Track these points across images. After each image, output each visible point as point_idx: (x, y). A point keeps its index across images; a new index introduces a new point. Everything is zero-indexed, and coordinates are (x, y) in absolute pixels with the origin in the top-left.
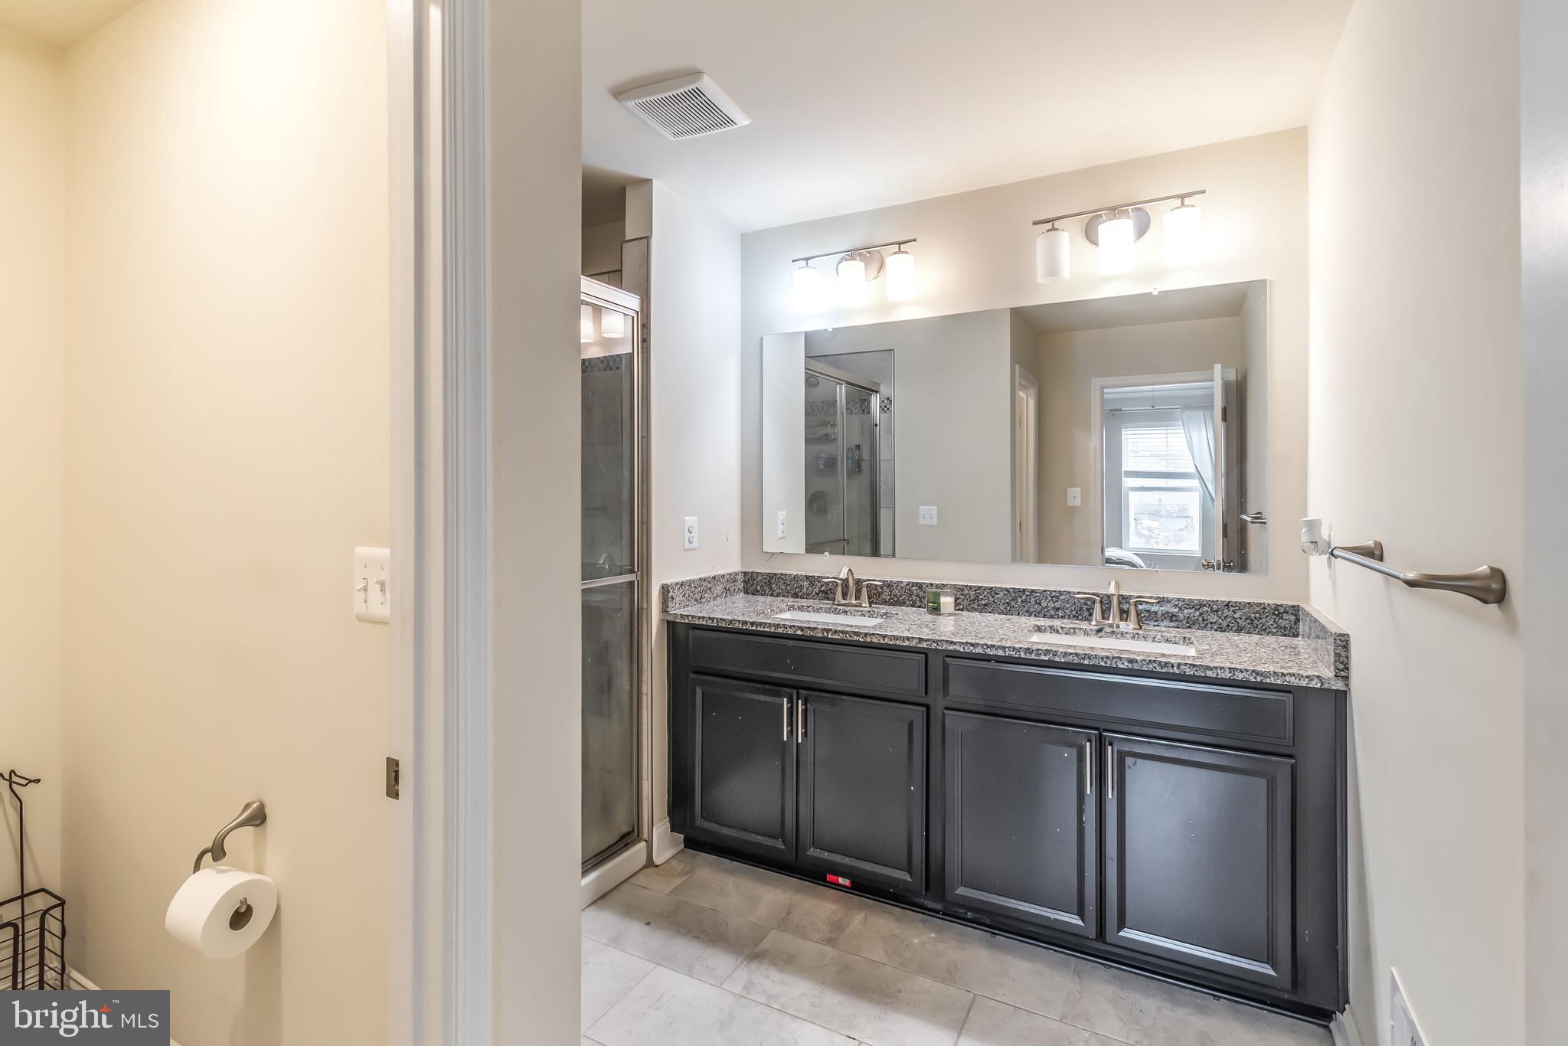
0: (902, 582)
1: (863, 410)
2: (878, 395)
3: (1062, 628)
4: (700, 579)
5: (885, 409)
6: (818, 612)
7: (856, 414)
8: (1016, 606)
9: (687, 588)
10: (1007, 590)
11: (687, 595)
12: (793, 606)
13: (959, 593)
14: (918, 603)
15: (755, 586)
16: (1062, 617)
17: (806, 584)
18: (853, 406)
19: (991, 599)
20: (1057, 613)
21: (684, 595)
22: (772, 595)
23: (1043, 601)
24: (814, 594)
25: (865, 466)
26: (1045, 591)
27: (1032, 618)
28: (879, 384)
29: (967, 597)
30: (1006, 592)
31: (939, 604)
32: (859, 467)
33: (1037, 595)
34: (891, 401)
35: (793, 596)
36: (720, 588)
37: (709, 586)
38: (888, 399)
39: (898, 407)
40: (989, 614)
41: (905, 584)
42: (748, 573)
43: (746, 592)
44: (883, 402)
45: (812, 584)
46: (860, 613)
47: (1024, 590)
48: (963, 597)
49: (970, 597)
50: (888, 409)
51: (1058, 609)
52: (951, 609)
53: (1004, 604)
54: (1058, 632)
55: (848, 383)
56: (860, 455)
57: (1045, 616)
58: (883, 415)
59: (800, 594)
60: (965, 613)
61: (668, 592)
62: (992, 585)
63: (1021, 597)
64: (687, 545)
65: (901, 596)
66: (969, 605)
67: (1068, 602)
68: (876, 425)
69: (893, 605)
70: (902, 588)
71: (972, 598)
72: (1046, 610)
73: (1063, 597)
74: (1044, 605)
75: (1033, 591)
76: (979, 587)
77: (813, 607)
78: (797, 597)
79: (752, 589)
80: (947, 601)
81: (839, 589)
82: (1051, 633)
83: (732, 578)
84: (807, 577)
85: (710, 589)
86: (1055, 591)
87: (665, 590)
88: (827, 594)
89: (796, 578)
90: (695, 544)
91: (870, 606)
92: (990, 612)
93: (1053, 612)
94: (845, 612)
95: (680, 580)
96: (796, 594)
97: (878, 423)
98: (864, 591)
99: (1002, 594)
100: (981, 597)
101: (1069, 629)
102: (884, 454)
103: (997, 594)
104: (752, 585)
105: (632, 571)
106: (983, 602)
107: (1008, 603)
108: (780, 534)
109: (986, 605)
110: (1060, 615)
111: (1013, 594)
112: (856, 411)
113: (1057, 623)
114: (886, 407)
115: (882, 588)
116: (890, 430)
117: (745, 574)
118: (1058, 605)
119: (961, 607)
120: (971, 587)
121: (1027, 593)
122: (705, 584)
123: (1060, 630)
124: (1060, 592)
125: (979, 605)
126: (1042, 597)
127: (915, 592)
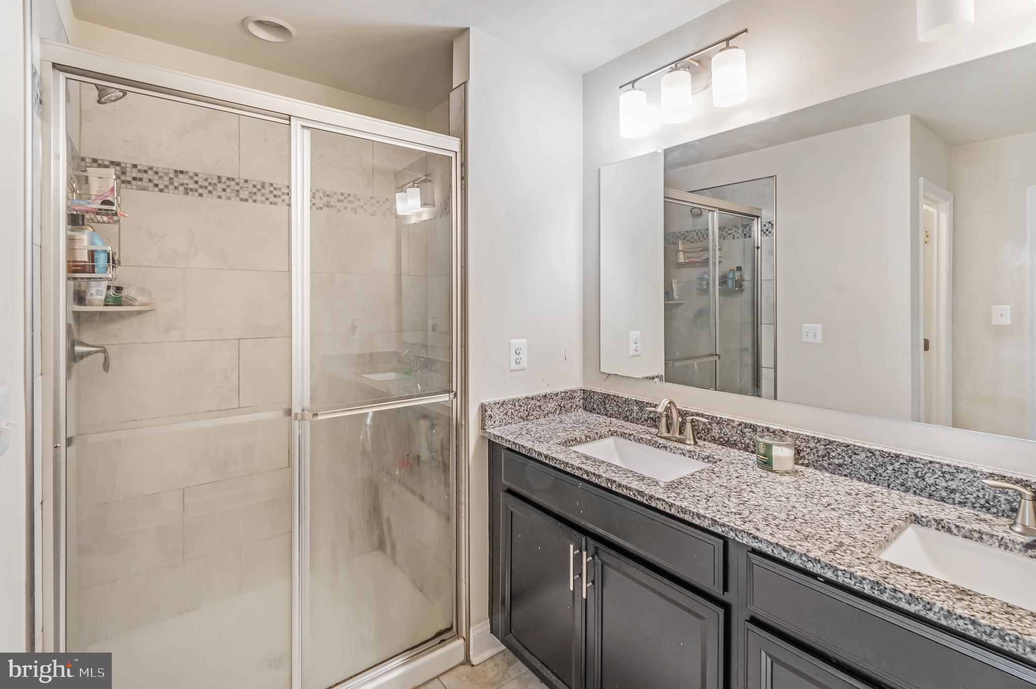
0: (733, 421)
1: (745, 235)
2: (759, 220)
3: (957, 526)
4: (527, 398)
5: (766, 232)
6: (639, 442)
7: (738, 238)
8: (884, 474)
9: (510, 406)
10: (870, 451)
11: (509, 413)
12: (616, 432)
13: (804, 444)
14: (752, 448)
15: (592, 404)
16: (960, 503)
17: (636, 408)
18: (736, 231)
19: (847, 459)
20: (952, 496)
21: (506, 414)
22: (606, 415)
23: (928, 475)
24: (643, 419)
25: (747, 285)
26: (931, 462)
27: (910, 496)
28: (761, 210)
29: (814, 451)
30: (869, 455)
31: (771, 458)
32: (741, 286)
33: (918, 465)
34: (772, 225)
35: (624, 419)
36: (552, 405)
37: (538, 404)
38: (770, 223)
39: (780, 230)
40: (844, 478)
41: (736, 423)
42: (587, 391)
43: (585, 409)
44: (765, 226)
45: (641, 409)
46: (681, 451)
47: (898, 456)
48: (808, 450)
49: (817, 451)
50: (770, 232)
51: (953, 491)
52: (790, 465)
53: (866, 469)
54: (949, 530)
55: (720, 209)
56: (741, 276)
57: (930, 496)
58: (765, 238)
59: (630, 418)
60: (810, 470)
61: (486, 411)
62: (848, 441)
63: (892, 464)
64: (514, 366)
65: (732, 436)
66: (817, 461)
67: (971, 483)
68: (758, 248)
69: (723, 445)
70: (733, 427)
71: (820, 453)
72: (933, 488)
73: (962, 476)
74: (931, 481)
75: (911, 459)
76: (831, 442)
77: (634, 436)
78: (628, 421)
79: (589, 407)
80: (782, 454)
81: (664, 420)
82: (937, 529)
83: (569, 395)
84: (637, 402)
85: (540, 407)
86: (948, 465)
87: (483, 408)
88: (655, 421)
89: (627, 401)
90: (524, 364)
91: (696, 443)
92: (846, 476)
93: (944, 494)
94: (665, 447)
95: (501, 399)
96: (627, 417)
97: (759, 245)
98: (688, 426)
99: (863, 455)
100: (833, 454)
101: (971, 531)
102: (765, 273)
103: (856, 454)
104: (590, 402)
105: (449, 391)
106: (836, 461)
107: (872, 468)
108: (632, 352)
109: (840, 465)
110: (957, 500)
111: (881, 459)
112: (738, 236)
113: (949, 513)
114: (767, 230)
115: (710, 424)
116: (773, 252)
117: (584, 391)
118: (953, 485)
119: (806, 462)
120: (819, 440)
121: (901, 461)
122: (532, 402)
123: (955, 531)
124: (957, 468)
125: (829, 464)
126: (926, 470)
127: (748, 434)
